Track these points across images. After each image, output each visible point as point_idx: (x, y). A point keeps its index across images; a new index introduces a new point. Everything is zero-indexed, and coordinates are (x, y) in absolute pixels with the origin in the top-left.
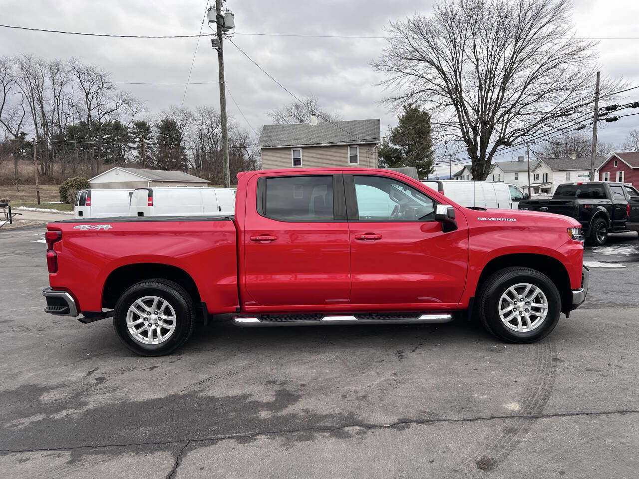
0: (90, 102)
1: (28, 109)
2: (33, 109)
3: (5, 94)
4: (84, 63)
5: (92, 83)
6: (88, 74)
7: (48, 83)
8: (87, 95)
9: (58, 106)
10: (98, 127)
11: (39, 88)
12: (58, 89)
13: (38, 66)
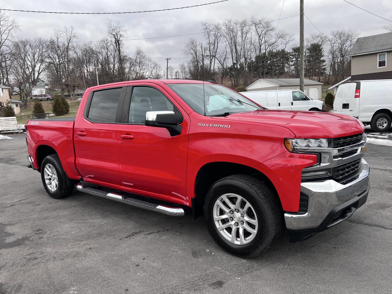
0: (261, 40)
1: (229, 50)
2: (232, 50)
3: (218, 44)
4: (258, 18)
5: (263, 29)
6: (261, 23)
7: (239, 33)
8: (260, 37)
9: (244, 46)
10: (273, 55)
11: (235, 37)
12: (244, 36)
13: (235, 25)
